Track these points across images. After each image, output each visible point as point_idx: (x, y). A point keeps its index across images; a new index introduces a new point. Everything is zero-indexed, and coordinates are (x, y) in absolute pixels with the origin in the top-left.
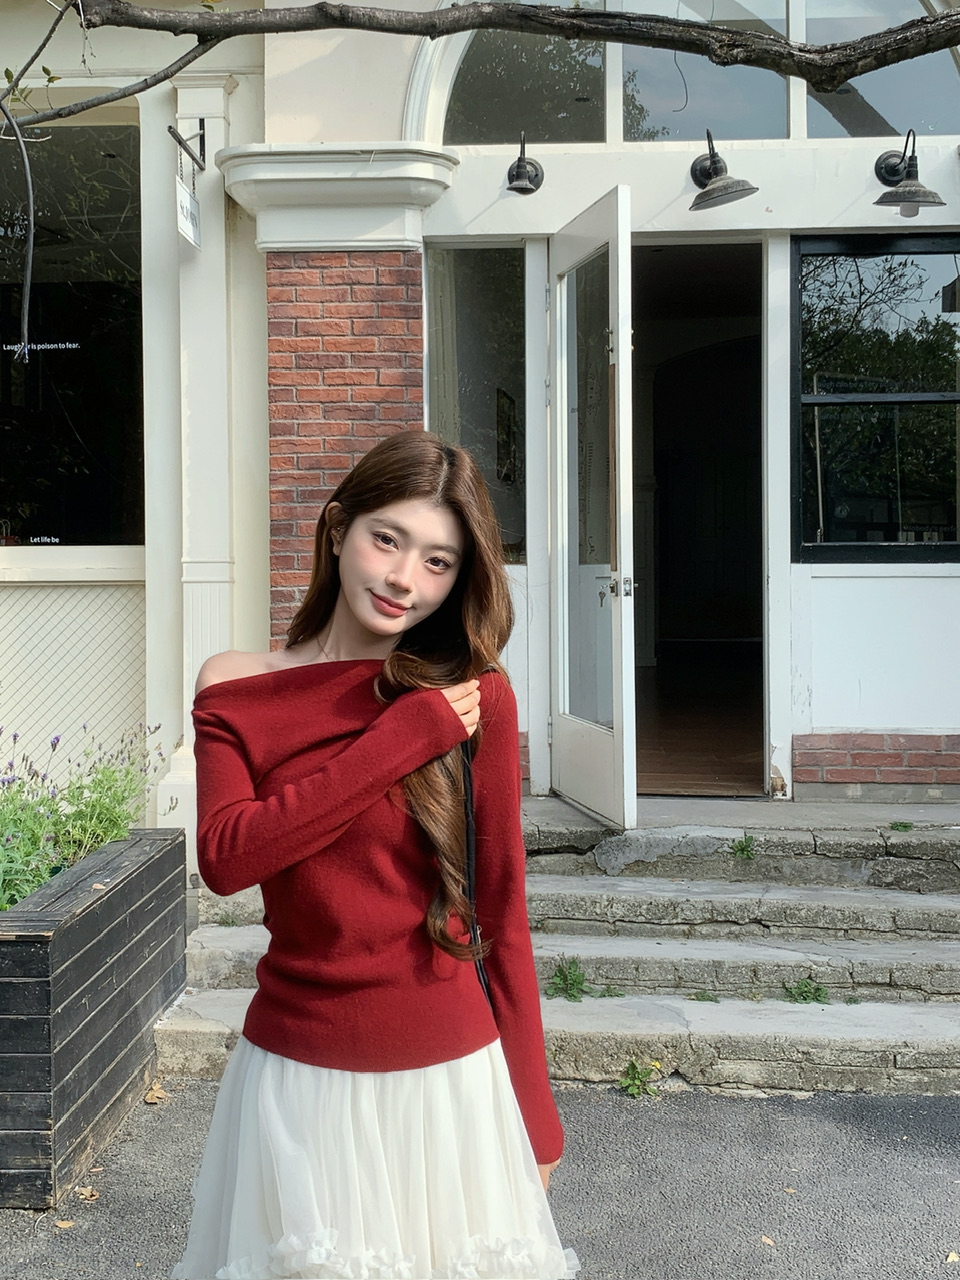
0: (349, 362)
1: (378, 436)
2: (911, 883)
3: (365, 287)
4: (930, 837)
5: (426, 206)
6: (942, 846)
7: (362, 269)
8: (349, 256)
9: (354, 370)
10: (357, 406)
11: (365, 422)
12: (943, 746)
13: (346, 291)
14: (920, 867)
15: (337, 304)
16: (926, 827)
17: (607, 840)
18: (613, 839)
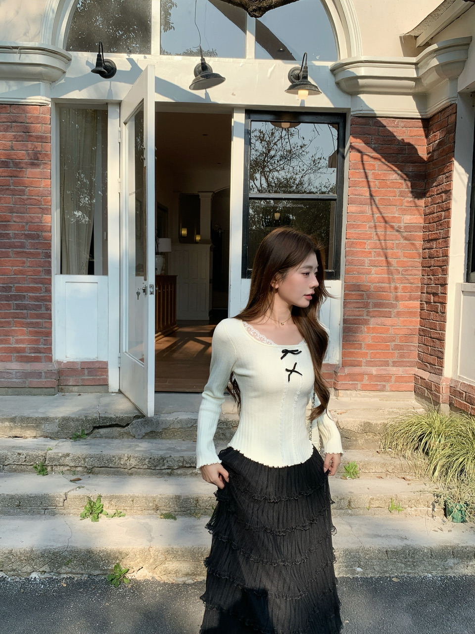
0: (11, 165)
1: (26, 205)
3: (19, 124)
5: (53, 82)
7: (17, 115)
8: (10, 107)
9: (13, 169)
10: (15, 189)
11: (19, 197)
13: (8, 126)
15: (4, 133)
17: (136, 420)
18: (139, 420)
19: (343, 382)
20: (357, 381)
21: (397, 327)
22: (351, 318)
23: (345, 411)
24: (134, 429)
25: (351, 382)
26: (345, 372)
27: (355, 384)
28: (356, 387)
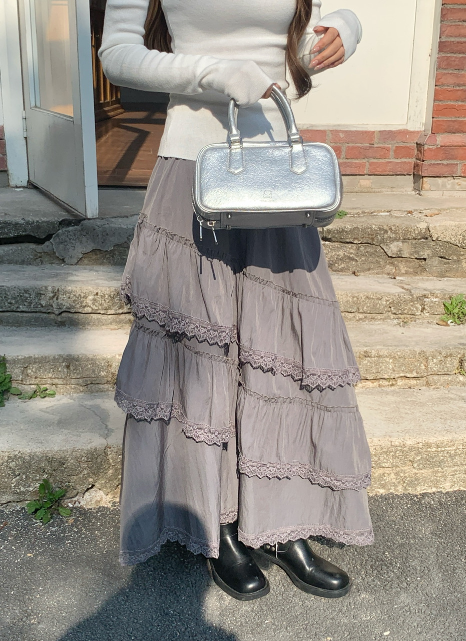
2: (343, 266)
4: (362, 222)
6: (371, 231)
12: (376, 140)
14: (352, 251)
16: (358, 214)
17: (64, 229)
18: (71, 228)
19: (433, 162)
20: (456, 159)
22: (452, 39)
23: (437, 212)
24: (61, 246)
25: (445, 162)
26: (438, 142)
27: (452, 164)
28: (455, 170)
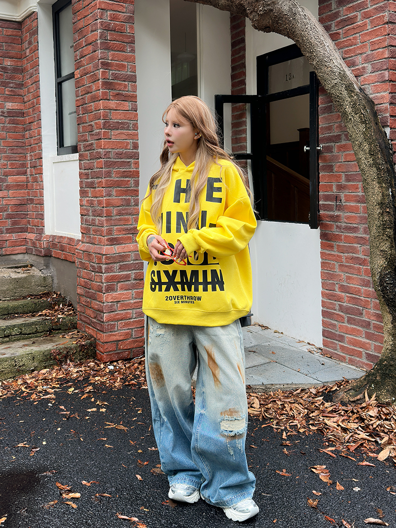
21: (8, 199)
